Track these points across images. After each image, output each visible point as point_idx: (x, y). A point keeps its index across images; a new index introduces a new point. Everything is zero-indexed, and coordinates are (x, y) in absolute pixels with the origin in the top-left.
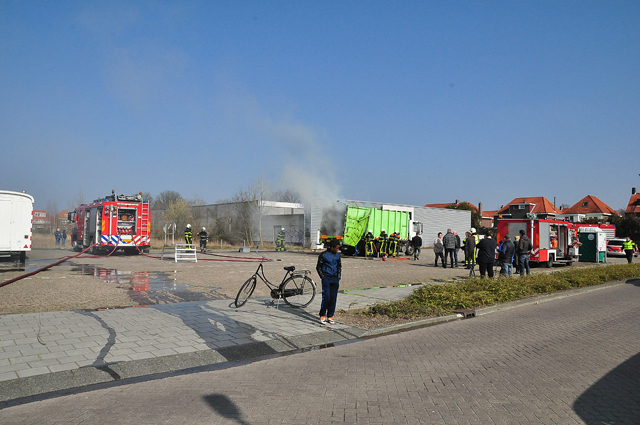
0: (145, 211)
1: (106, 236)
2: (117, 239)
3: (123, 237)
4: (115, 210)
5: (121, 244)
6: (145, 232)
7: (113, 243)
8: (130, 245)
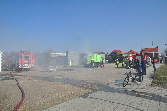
0: (32, 56)
1: (20, 65)
2: (24, 66)
3: (26, 65)
4: (23, 56)
5: (25, 67)
6: (33, 63)
7: (23, 67)
8: (28, 67)
